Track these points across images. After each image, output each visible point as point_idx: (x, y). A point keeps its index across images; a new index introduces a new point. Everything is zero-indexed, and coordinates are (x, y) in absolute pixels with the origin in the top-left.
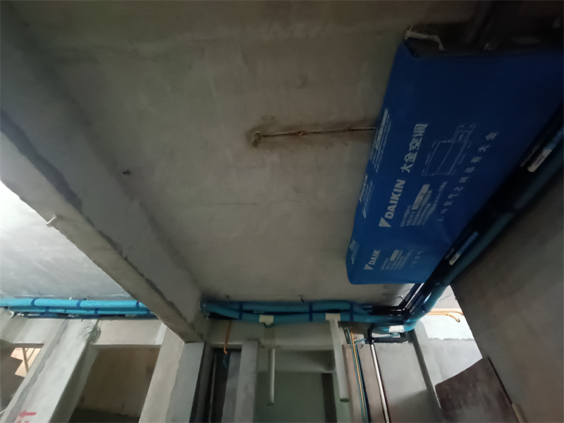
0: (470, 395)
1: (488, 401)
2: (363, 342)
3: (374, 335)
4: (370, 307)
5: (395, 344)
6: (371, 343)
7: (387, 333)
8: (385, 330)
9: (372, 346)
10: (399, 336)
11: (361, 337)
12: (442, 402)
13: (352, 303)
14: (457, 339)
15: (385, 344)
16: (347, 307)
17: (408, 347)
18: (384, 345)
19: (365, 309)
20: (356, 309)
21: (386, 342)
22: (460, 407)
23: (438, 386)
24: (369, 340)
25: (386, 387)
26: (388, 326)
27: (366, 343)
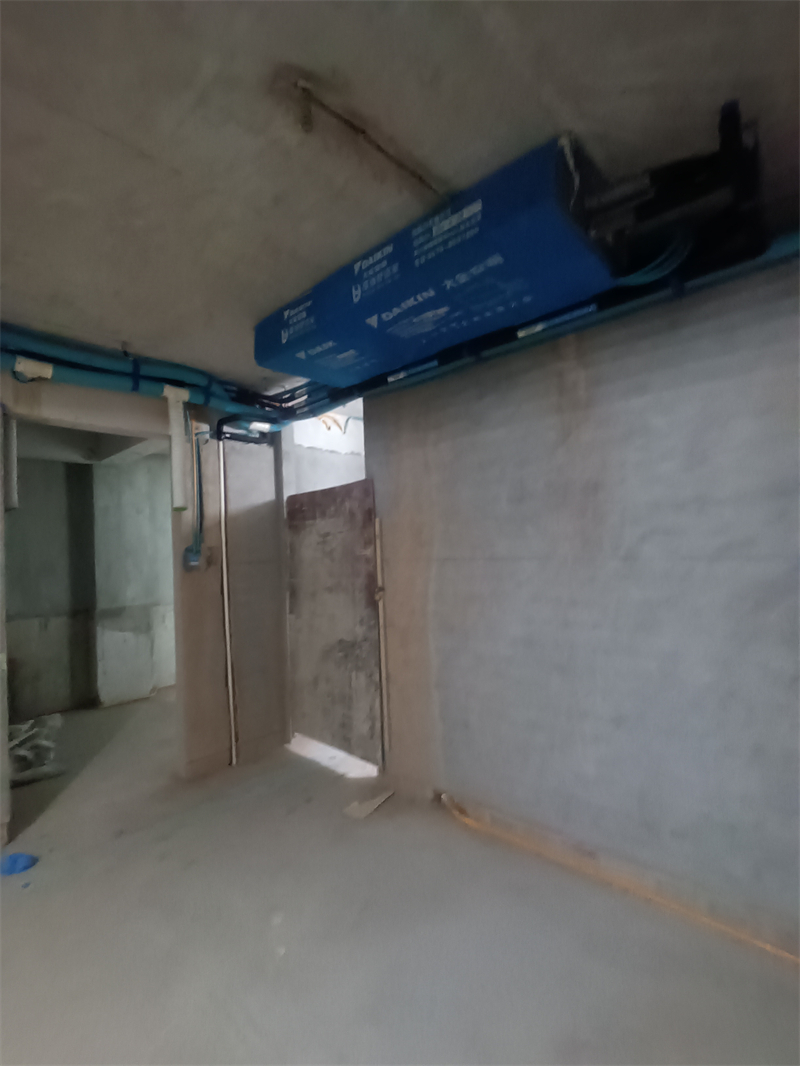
0: (333, 509)
1: (352, 514)
2: (208, 436)
3: (226, 429)
4: (234, 388)
5: (252, 445)
6: (219, 439)
7: (247, 429)
8: (245, 425)
9: (221, 443)
10: (258, 436)
11: (205, 427)
12: (288, 513)
13: (211, 378)
14: (321, 449)
15: (241, 443)
16: (202, 382)
17: (266, 451)
18: (238, 445)
19: (226, 390)
20: (215, 388)
21: (240, 440)
22: (314, 518)
23: (292, 499)
24: (218, 434)
25: (230, 494)
26: (251, 421)
27: (212, 437)
